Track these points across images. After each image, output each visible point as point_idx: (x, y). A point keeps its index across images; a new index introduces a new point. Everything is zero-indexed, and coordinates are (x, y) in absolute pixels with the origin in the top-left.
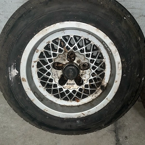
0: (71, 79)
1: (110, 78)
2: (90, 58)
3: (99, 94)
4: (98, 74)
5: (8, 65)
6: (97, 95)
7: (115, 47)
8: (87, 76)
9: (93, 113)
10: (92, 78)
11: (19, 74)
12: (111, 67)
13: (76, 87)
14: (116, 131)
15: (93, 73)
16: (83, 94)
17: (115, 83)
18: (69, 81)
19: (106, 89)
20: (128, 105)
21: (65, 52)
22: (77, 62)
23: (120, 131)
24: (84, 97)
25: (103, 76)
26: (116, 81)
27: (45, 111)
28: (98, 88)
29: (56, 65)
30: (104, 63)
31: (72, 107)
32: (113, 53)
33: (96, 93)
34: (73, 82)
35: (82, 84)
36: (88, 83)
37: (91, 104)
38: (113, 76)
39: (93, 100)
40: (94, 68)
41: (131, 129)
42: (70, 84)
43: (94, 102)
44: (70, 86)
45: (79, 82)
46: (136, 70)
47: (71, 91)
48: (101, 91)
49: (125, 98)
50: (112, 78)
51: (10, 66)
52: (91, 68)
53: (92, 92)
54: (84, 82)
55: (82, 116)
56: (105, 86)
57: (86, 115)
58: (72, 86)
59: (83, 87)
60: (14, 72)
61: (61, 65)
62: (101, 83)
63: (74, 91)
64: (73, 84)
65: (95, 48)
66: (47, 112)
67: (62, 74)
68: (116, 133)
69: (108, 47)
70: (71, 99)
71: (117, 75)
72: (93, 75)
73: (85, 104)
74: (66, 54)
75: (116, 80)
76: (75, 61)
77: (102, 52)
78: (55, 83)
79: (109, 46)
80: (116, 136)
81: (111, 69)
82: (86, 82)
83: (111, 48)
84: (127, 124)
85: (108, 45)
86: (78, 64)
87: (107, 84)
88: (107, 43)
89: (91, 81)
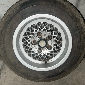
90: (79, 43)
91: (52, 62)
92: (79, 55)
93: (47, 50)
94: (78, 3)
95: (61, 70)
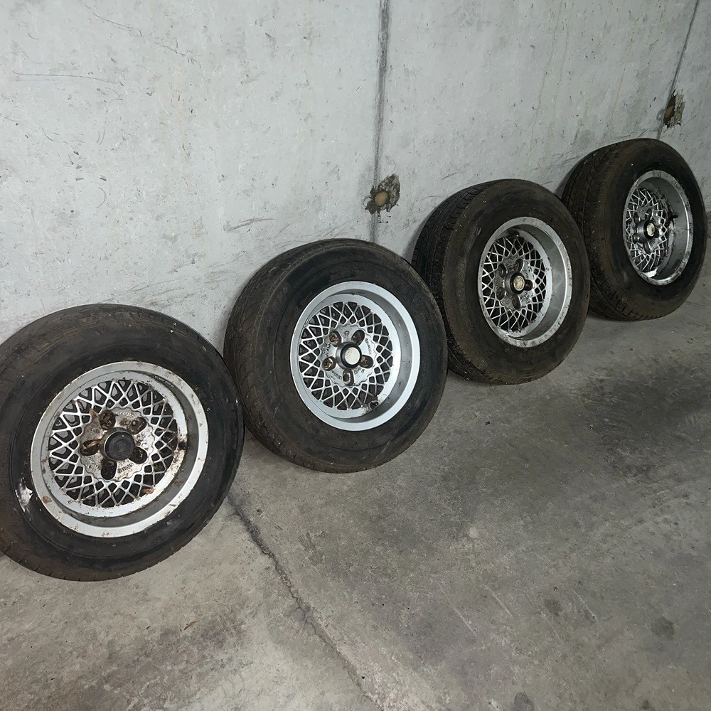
0: (123, 459)
1: (187, 424)
2: (142, 408)
3: (181, 460)
4: (166, 427)
5: (13, 488)
6: (179, 464)
7: (175, 376)
8: (149, 440)
9: (187, 495)
10: (158, 438)
11: (34, 494)
12: (182, 406)
13: (139, 469)
14: (238, 513)
15: (158, 429)
16: (154, 473)
17: (200, 428)
18: (120, 465)
19: (190, 446)
20: (235, 451)
21: (94, 417)
22: (122, 423)
23: (245, 508)
24: (159, 478)
25: (174, 426)
26: (201, 425)
27: (106, 536)
28: (176, 451)
29: (85, 448)
30: (168, 405)
31: (145, 507)
32: (177, 385)
33: (176, 460)
34: (128, 462)
35: (145, 456)
36: (156, 451)
37: (177, 482)
38: (190, 418)
39: (176, 475)
40: (154, 421)
41: (261, 494)
42: (124, 469)
43: (179, 476)
44: (127, 471)
45: (139, 456)
46: (221, 394)
47: (131, 481)
48: (182, 453)
49: (225, 443)
50: (190, 424)
51: (17, 487)
52: (149, 422)
53: (168, 463)
54: (148, 452)
55: (172, 509)
56: (186, 440)
57: (178, 504)
58: (130, 471)
59: (149, 461)
60: (26, 495)
61: (93, 444)
62: (176, 439)
63: (138, 478)
64: (130, 466)
65: (141, 388)
66: (110, 536)
67: (102, 457)
68: (239, 515)
69: (166, 380)
70: (136, 495)
71: (197, 415)
72: (158, 432)
73: (166, 490)
74: (97, 420)
75: (199, 422)
76: (117, 425)
77: (155, 389)
78: (97, 481)
79: (166, 378)
80: (241, 519)
81: (183, 409)
82: (152, 451)
83: (170, 380)
84: (251, 490)
85: (164, 377)
86: (125, 427)
87: (188, 435)
88: (161, 376)
89: (158, 445)
90: (427, 320)
91: (388, 398)
92: (440, 348)
93: (363, 370)
94: (374, 232)
95: (417, 401)
